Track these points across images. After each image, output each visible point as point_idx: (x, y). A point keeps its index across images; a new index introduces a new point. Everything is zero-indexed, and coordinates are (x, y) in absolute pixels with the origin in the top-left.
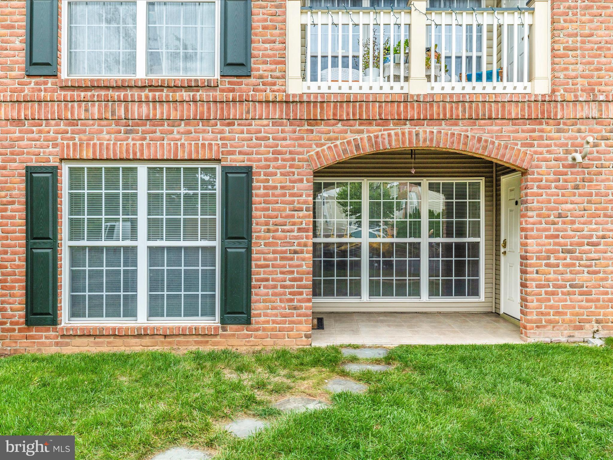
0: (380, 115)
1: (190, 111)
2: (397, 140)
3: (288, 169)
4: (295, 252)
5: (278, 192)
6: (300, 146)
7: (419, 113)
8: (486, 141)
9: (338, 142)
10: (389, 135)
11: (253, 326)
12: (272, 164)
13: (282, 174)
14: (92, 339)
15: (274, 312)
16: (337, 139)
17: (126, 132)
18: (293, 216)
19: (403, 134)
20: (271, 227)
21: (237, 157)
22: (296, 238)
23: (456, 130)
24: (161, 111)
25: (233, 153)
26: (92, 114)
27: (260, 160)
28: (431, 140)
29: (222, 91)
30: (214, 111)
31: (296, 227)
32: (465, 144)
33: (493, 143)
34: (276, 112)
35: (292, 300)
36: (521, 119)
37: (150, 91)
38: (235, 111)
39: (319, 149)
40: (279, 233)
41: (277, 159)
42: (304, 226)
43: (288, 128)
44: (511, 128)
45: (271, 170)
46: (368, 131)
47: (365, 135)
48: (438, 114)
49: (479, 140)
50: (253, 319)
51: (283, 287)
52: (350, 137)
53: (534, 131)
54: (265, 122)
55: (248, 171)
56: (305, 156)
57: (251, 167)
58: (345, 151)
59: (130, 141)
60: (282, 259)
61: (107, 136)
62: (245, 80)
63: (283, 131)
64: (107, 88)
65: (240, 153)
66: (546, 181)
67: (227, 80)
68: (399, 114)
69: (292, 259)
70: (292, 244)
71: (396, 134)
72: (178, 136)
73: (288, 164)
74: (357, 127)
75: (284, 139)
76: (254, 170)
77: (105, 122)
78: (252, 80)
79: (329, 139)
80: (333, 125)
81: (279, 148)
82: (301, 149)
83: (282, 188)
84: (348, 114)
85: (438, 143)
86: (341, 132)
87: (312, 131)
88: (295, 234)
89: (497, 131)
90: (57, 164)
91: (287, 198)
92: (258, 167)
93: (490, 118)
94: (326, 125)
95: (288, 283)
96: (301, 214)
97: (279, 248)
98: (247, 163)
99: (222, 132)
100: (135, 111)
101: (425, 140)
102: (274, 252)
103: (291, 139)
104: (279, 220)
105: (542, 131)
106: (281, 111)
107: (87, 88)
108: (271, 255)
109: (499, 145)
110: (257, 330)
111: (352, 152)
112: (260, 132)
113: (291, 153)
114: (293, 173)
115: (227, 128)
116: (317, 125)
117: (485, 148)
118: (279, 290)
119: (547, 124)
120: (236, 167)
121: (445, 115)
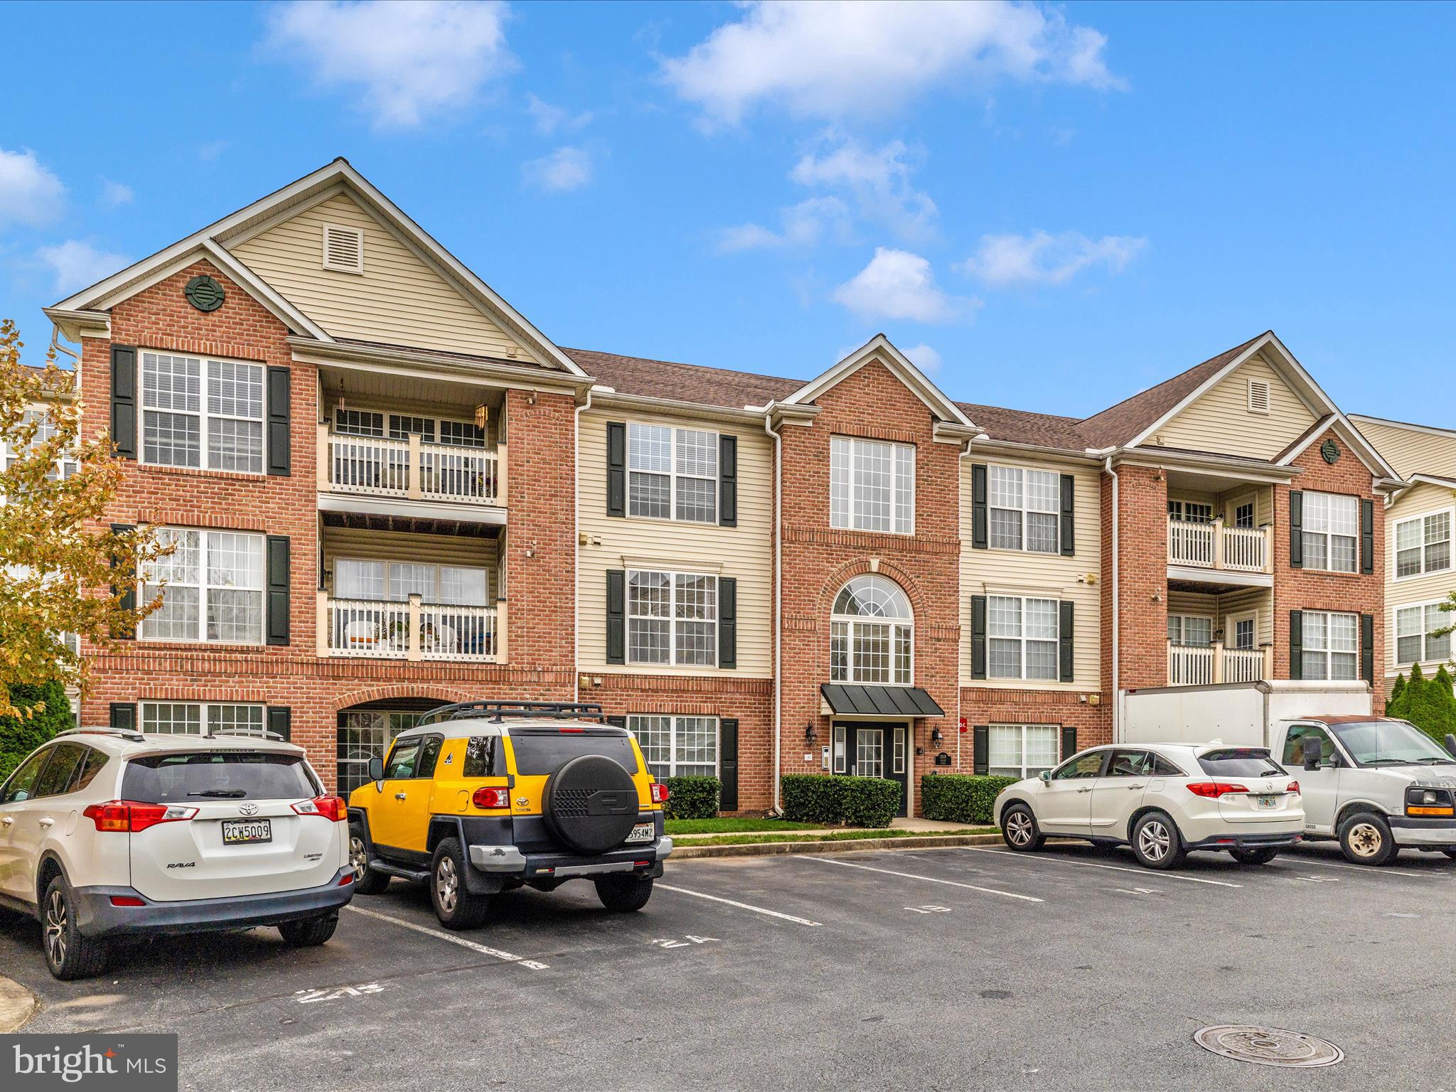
0: (386, 675)
1: (243, 667)
2: (398, 692)
3: (318, 709)
4: (323, 766)
5: (311, 724)
6: (327, 693)
7: (414, 675)
8: (461, 695)
9: (355, 692)
10: (393, 688)
12: (305, 706)
13: (313, 713)
16: (354, 690)
17: (192, 680)
18: (322, 742)
19: (403, 688)
21: (279, 700)
22: (324, 756)
23: (440, 686)
24: (220, 667)
25: (275, 697)
26: (165, 667)
27: (297, 703)
28: (423, 693)
29: (268, 654)
30: (262, 668)
32: (446, 696)
33: (466, 696)
34: (309, 670)
37: (211, 652)
38: (278, 669)
39: (341, 697)
41: (309, 703)
42: (330, 748)
43: (318, 681)
44: (479, 686)
45: (305, 709)
46: (377, 685)
47: (375, 688)
48: (428, 676)
49: (456, 693)
52: (365, 689)
53: (494, 688)
54: (301, 677)
55: (288, 710)
56: (331, 701)
57: (289, 707)
58: (360, 698)
59: (195, 687)
61: (176, 683)
62: (285, 648)
63: (314, 683)
64: (177, 649)
65: (281, 697)
67: (271, 647)
68: (399, 675)
70: (321, 761)
71: (398, 688)
72: (233, 685)
73: (318, 706)
74: (369, 683)
75: (315, 689)
76: (292, 709)
77: (175, 673)
78: (291, 648)
79: (349, 690)
80: (352, 681)
81: (311, 695)
82: (327, 696)
83: (314, 722)
84: (362, 673)
85: (427, 694)
86: (357, 685)
87: (336, 684)
88: (323, 753)
89: (469, 688)
90: (135, 702)
91: (317, 729)
92: (295, 707)
93: (464, 680)
94: (347, 680)
96: (328, 740)
98: (286, 705)
99: (267, 682)
100: (200, 666)
101: (418, 693)
103: (320, 689)
104: (311, 744)
105: (499, 689)
106: (313, 670)
107: (160, 649)
109: (470, 697)
111: (365, 699)
112: (297, 683)
113: (320, 698)
114: (322, 712)
115: (271, 680)
116: (339, 680)
117: (460, 699)
119: (503, 684)
120: (278, 707)
121: (432, 676)
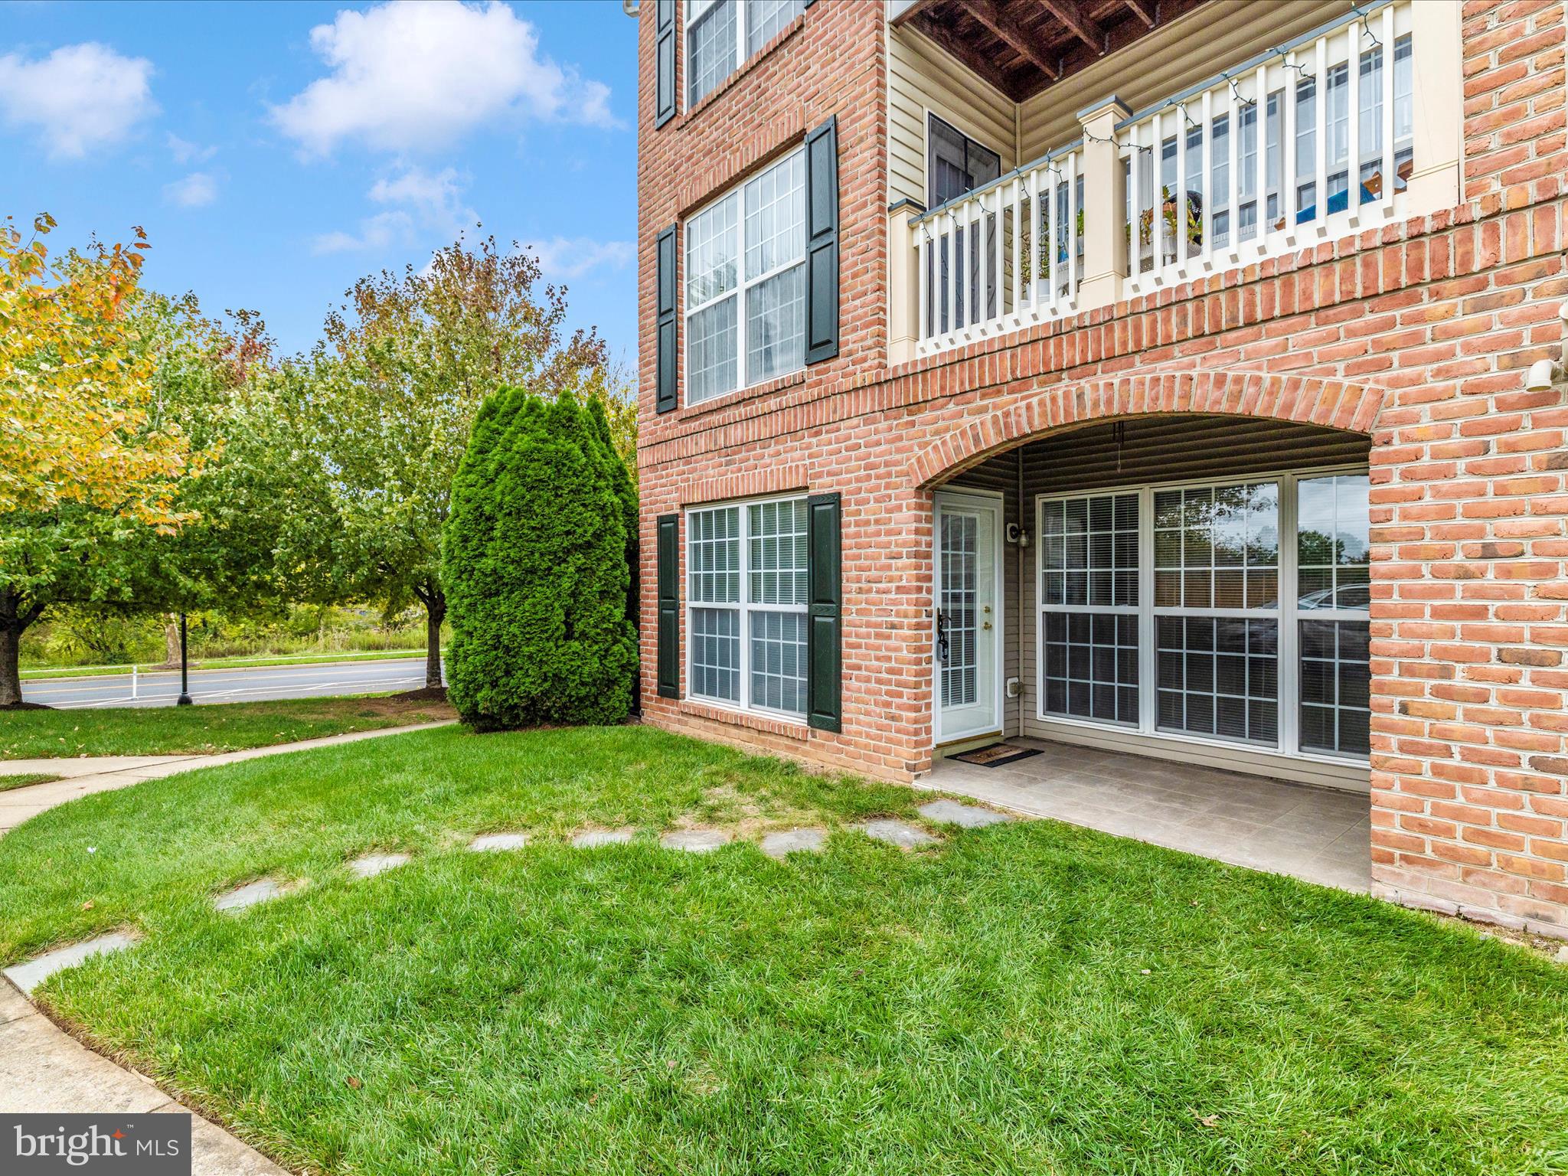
0: (1013, 372)
1: (777, 424)
2: (1044, 414)
3: (883, 492)
4: (893, 626)
5: (872, 528)
6: (899, 451)
7: (1084, 352)
8: (1238, 380)
9: (948, 436)
10: (1029, 407)
11: (845, 737)
12: (864, 485)
13: (877, 501)
14: (702, 721)
15: (868, 719)
16: (947, 430)
17: (726, 464)
18: (889, 567)
19: (1054, 399)
20: (864, 585)
21: (827, 480)
22: (894, 602)
23: (1164, 369)
24: (753, 430)
25: (819, 475)
26: (701, 447)
27: (849, 482)
28: (1109, 402)
29: (810, 386)
30: (801, 418)
31: (893, 585)
32: (1186, 396)
33: (1257, 381)
34: (867, 402)
35: (888, 705)
36: (1342, 303)
38: (822, 413)
39: (921, 453)
40: (873, 595)
41: (869, 477)
42: (904, 583)
43: (883, 425)
44: (1314, 331)
45: (863, 495)
46: (995, 407)
47: (988, 417)
48: (1124, 344)
49: (1220, 381)
50: (844, 726)
51: (879, 681)
52: (967, 421)
53: (1390, 324)
54: (855, 421)
55: (836, 499)
56: (904, 467)
57: (839, 494)
58: (957, 449)
59: (729, 475)
60: (878, 636)
61: (714, 472)
62: (832, 364)
63: (876, 432)
64: (711, 412)
65: (829, 474)
66: (1434, 457)
67: (814, 369)
68: (1046, 363)
69: (889, 637)
70: (889, 613)
71: (1042, 403)
72: (769, 461)
73: (883, 482)
74: (979, 403)
75: (878, 443)
76: (844, 498)
77: (710, 455)
78: (841, 361)
79: (937, 433)
80: (942, 407)
81: (872, 459)
82: (898, 457)
83: (877, 522)
84: (962, 383)
85: (1124, 404)
86: (952, 417)
87: (913, 424)
88: (893, 596)
89: (1273, 350)
90: (678, 511)
91: (883, 538)
92: (849, 493)
93: (1250, 323)
94: (933, 409)
95: (884, 675)
96: (899, 563)
97: (874, 619)
98: (835, 489)
99: (809, 446)
100: (736, 434)
101: (1096, 404)
102: (868, 625)
103: (888, 442)
104: (873, 573)
105: (1419, 319)
106: (873, 400)
108: (864, 630)
109: (1275, 382)
110: (848, 743)
111: (968, 449)
112: (849, 438)
113: (887, 464)
114: (889, 497)
115: (814, 440)
116: (919, 411)
117: (1236, 397)
118: (873, 685)
119: (1437, 295)
120: (824, 496)
121: (1138, 341)
